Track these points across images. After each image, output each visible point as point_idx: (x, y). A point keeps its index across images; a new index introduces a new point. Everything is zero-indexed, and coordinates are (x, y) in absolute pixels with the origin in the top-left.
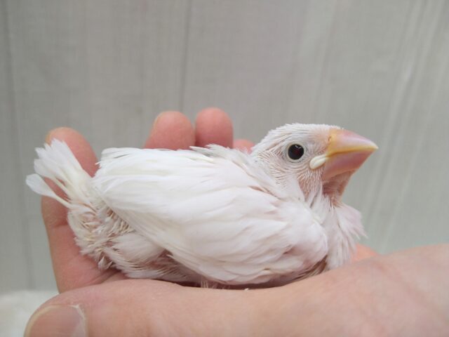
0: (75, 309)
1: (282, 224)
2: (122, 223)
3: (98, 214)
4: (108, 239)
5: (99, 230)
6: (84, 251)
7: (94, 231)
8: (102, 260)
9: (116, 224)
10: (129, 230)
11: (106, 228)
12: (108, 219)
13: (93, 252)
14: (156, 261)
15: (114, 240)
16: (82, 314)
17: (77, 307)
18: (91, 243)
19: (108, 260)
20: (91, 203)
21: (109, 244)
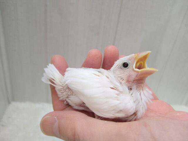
0: (55, 118)
1: (119, 102)
2: (71, 92)
3: (65, 88)
4: (67, 96)
5: (65, 93)
6: (60, 99)
7: (63, 93)
8: (65, 102)
9: (70, 92)
10: (74, 94)
11: (67, 93)
12: (67, 90)
13: (63, 99)
14: (81, 105)
15: (69, 96)
16: (57, 120)
17: (56, 118)
18: (62, 97)
19: (67, 102)
20: (63, 85)
21: (68, 97)
